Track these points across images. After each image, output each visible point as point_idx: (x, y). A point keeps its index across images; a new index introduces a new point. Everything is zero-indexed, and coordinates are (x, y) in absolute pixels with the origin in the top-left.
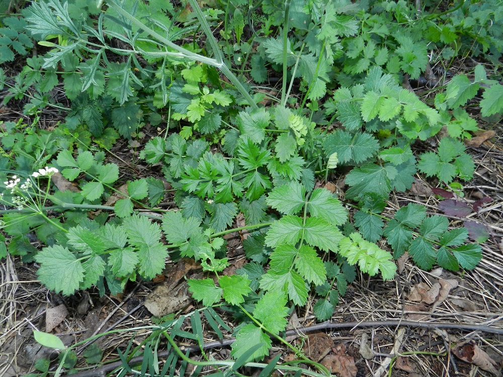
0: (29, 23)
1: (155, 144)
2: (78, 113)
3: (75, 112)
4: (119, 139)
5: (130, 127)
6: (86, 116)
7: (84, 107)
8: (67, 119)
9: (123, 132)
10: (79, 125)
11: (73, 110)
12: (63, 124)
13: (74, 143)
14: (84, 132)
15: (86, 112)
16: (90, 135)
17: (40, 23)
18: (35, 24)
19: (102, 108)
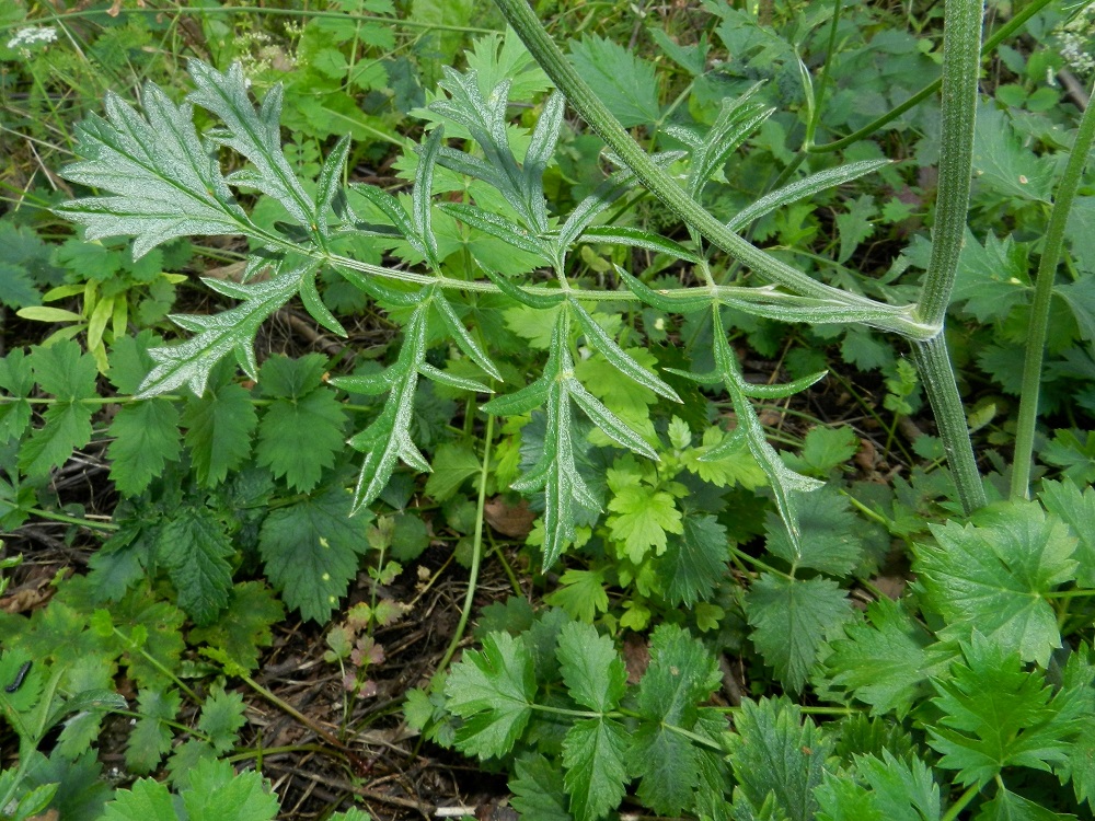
0: (82, 191)
1: (491, 667)
2: (143, 536)
3: (131, 536)
4: (282, 624)
5: (326, 577)
6: (171, 547)
7: (166, 513)
8: (95, 561)
9: (299, 597)
10: (138, 583)
11: (124, 526)
12: (78, 578)
13: (118, 660)
14: (155, 607)
15: (175, 533)
16: (181, 618)
17: (131, 188)
18: (110, 194)
19: (233, 514)
